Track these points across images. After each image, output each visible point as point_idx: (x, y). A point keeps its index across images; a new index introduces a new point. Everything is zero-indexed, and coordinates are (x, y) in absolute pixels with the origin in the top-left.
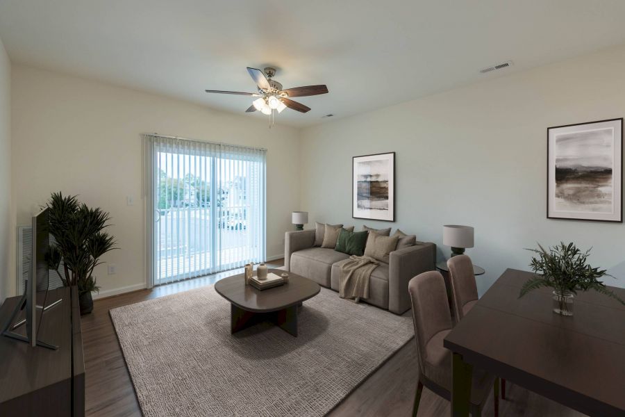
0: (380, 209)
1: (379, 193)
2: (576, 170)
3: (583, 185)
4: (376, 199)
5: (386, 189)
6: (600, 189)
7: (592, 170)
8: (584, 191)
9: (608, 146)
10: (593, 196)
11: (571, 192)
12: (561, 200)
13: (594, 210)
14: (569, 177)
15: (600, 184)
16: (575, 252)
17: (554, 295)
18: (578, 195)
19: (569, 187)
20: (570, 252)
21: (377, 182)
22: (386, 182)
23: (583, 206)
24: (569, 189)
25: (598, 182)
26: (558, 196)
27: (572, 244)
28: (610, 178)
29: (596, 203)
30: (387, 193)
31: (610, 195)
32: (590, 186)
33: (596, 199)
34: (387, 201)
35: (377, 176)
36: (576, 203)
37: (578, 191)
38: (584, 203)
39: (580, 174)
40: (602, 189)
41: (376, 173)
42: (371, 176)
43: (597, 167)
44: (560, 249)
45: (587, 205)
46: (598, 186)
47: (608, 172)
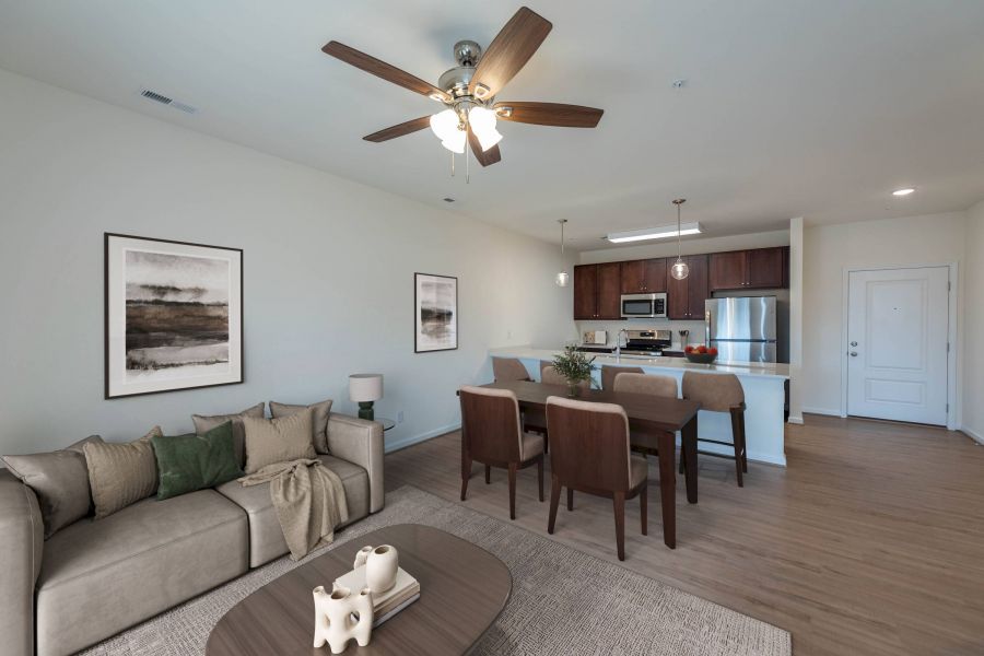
0: (207, 363)
1: (203, 329)
3: (437, 324)
4: (193, 342)
5: (224, 320)
7: (442, 312)
9: (450, 296)
10: (443, 332)
11: (431, 329)
12: (425, 336)
14: (430, 317)
18: (435, 331)
19: (431, 324)
21: (197, 304)
22: (223, 305)
25: (445, 322)
26: (423, 332)
28: (451, 320)
30: (227, 329)
31: (451, 333)
32: (441, 324)
34: (223, 345)
35: (199, 291)
39: (435, 315)
40: (447, 328)
41: (193, 285)
42: (175, 290)
43: (444, 310)
47: (450, 314)
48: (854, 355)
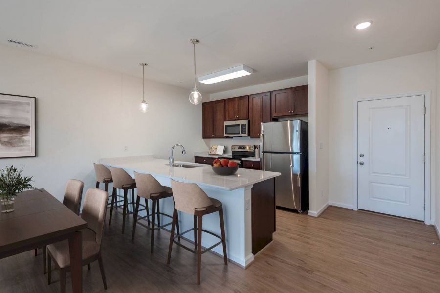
2: (9, 125)
3: (14, 135)
6: (24, 137)
7: (20, 125)
8: (15, 139)
9: (28, 112)
10: (20, 142)
11: (6, 140)
13: (20, 150)
14: (5, 129)
15: (24, 134)
16: (15, 170)
17: (3, 202)
18: (11, 141)
20: (12, 171)
23: (14, 148)
24: (5, 137)
25: (23, 133)
27: (12, 166)
28: (29, 131)
29: (22, 146)
31: (29, 141)
32: (18, 136)
33: (22, 144)
36: (9, 147)
37: (11, 138)
38: (14, 147)
39: (12, 128)
40: (25, 138)
43: (22, 124)
44: (5, 171)
45: (16, 148)
46: (23, 136)
47: (28, 127)
48: (362, 164)
